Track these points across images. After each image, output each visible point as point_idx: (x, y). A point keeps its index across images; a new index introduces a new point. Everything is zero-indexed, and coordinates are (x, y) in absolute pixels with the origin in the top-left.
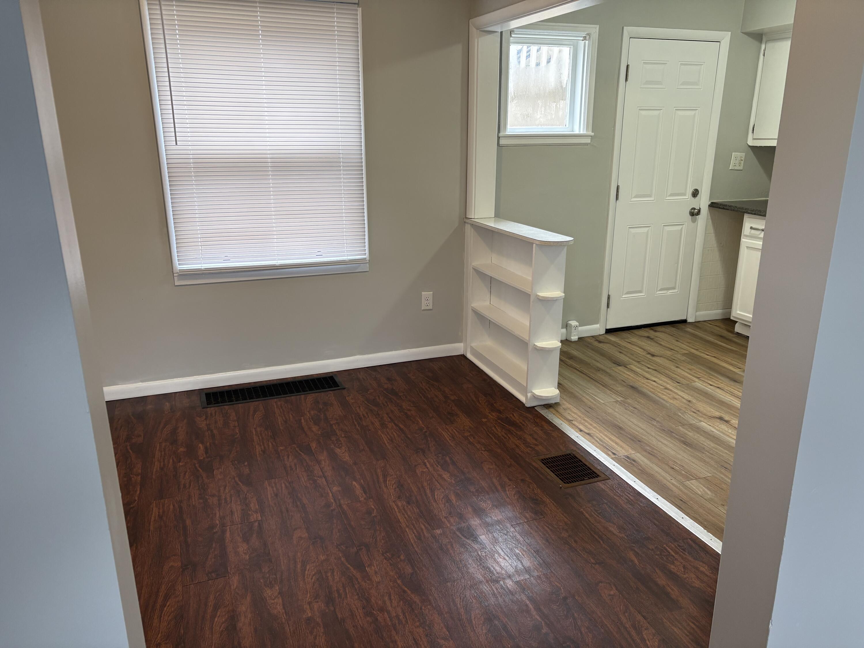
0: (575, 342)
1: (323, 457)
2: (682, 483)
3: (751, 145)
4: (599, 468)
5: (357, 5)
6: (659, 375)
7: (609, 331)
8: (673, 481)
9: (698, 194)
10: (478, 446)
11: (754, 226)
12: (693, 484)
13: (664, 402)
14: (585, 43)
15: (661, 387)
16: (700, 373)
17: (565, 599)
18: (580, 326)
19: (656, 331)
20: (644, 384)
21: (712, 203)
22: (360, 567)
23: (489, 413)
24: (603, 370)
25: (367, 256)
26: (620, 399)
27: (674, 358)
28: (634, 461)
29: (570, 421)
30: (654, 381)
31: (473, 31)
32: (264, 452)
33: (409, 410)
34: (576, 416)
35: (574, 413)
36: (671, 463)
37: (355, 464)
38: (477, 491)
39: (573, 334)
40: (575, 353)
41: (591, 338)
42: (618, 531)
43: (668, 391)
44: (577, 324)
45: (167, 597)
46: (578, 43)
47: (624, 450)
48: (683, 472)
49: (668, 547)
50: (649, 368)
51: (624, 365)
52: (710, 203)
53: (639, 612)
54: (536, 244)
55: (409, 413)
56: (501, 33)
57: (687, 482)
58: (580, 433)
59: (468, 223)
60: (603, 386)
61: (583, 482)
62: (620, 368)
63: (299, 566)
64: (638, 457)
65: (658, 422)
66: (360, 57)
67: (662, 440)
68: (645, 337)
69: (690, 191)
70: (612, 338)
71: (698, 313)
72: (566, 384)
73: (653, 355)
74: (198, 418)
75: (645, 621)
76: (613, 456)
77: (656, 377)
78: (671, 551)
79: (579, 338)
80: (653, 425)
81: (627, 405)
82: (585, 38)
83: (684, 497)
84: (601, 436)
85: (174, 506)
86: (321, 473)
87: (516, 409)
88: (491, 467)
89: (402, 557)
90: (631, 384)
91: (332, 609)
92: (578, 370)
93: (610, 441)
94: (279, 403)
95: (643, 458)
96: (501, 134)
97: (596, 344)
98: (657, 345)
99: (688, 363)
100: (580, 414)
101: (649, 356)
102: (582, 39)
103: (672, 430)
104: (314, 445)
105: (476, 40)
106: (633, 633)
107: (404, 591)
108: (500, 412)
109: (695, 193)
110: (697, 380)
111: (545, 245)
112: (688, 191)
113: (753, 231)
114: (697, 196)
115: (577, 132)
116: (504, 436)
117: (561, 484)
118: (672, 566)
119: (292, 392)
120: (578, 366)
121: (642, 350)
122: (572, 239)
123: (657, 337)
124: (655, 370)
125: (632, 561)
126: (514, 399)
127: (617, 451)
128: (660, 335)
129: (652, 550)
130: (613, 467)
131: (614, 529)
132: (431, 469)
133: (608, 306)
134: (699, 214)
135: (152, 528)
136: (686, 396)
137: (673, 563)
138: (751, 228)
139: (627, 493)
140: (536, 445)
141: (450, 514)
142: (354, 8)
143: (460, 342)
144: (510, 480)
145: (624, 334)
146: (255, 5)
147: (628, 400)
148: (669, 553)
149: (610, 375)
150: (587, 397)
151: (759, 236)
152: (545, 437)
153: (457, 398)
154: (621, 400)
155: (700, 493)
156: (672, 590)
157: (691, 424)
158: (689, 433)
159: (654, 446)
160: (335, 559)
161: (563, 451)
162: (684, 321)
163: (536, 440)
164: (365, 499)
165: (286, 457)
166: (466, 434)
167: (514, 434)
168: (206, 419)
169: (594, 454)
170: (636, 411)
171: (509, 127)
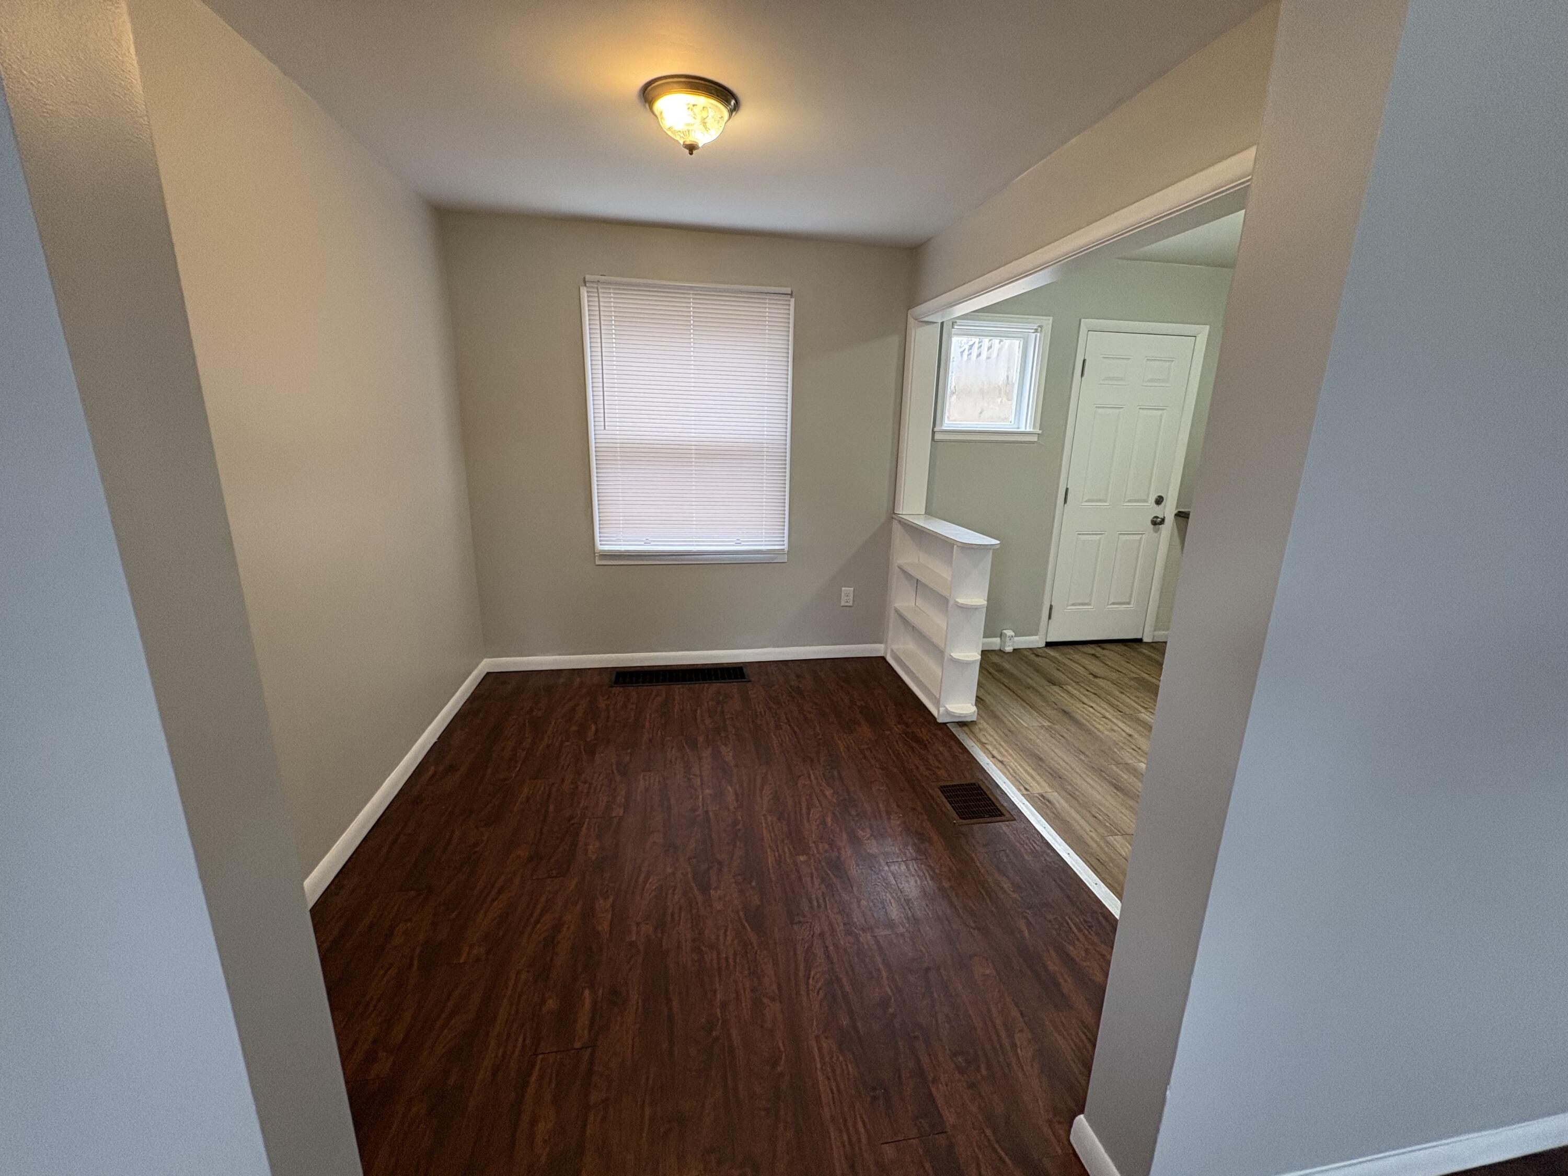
0: (1008, 653)
1: (707, 754)
2: (1103, 837)
4: (1005, 804)
5: (789, 296)
6: (1098, 700)
7: (1049, 645)
8: (1093, 834)
9: (1162, 501)
10: (873, 762)
12: (1118, 841)
13: (1098, 733)
14: (1036, 336)
15: (1098, 714)
16: (1149, 702)
17: (928, 969)
18: (1015, 636)
19: (1104, 649)
20: (1078, 709)
21: (1179, 512)
22: (705, 889)
23: (895, 725)
24: (1034, 688)
25: (786, 547)
26: (1046, 724)
27: (1119, 682)
28: (1049, 801)
29: (983, 744)
30: (1092, 707)
31: (911, 321)
32: (650, 741)
33: (810, 712)
34: (991, 739)
35: (990, 734)
36: (1094, 810)
37: (737, 766)
38: (858, 815)
39: (1007, 644)
40: (1006, 665)
41: (1028, 650)
42: (1012, 890)
43: (1107, 721)
44: (1013, 634)
45: (500, 891)
46: (1028, 335)
47: (1040, 786)
48: (1108, 824)
49: (1072, 921)
50: (1088, 691)
51: (1060, 685)
52: (1176, 512)
53: (1017, 1005)
54: (958, 546)
55: (808, 716)
56: (942, 323)
57: (1111, 837)
58: (992, 759)
59: (895, 519)
60: (1031, 707)
61: (981, 820)
62: (1053, 687)
63: (643, 876)
64: (1053, 796)
65: (1087, 756)
66: (791, 347)
67: (1089, 780)
68: (1089, 654)
69: (1153, 498)
70: (1051, 652)
71: (1156, 633)
72: (988, 699)
73: (1095, 677)
74: (601, 697)
75: (1021, 1019)
76: (1026, 793)
77: (1094, 702)
78: (1072, 926)
79: (1014, 650)
80: (1080, 759)
81: (1053, 732)
82: (1036, 331)
83: (1104, 858)
84: (1016, 767)
85: (545, 788)
86: (698, 773)
87: (926, 723)
88: (881, 788)
89: (754, 884)
90: (1063, 708)
91: (660, 935)
92: (1006, 686)
93: (1026, 775)
94: (681, 690)
95: (1062, 801)
96: (936, 429)
97: (1033, 657)
98: (1102, 664)
99: (1137, 689)
100: (997, 738)
101: (1091, 677)
102: (1033, 331)
103: (1102, 769)
104: (701, 739)
105: (913, 331)
106: (1003, 1034)
107: (744, 927)
108: (907, 725)
109: (1159, 501)
110: (1143, 710)
111: (967, 548)
112: (1150, 498)
114: (1160, 504)
115: (1023, 429)
116: (904, 753)
117: (957, 820)
118: (1071, 948)
119: (697, 680)
120: (1006, 681)
121: (1084, 670)
122: (998, 542)
123: (1104, 656)
124: (1095, 694)
125: (1021, 932)
126: (927, 712)
127: (1031, 786)
128: (1107, 653)
129: (1050, 921)
130: (1022, 806)
131: (1007, 886)
132: (814, 782)
133: (1050, 617)
134: (1163, 524)
135: (516, 809)
136: (1128, 730)
137: (1073, 944)
139: (1033, 841)
140: (938, 768)
141: (821, 839)
142: (786, 299)
143: (881, 643)
144: (898, 806)
145: (1066, 649)
146: (688, 296)
147: (1056, 726)
148: (1071, 928)
149: (1041, 695)
150: (1011, 719)
152: (951, 760)
153: (864, 704)
154: (1048, 726)
155: (1124, 854)
156: (1066, 981)
157: (1127, 764)
158: (1123, 775)
159: (1076, 785)
160: (682, 874)
161: (968, 780)
162: (1139, 641)
163: (940, 762)
164: (734, 808)
165: (669, 750)
166: (863, 747)
167: (917, 752)
168: (608, 698)
169: (1003, 787)
170: (1063, 740)
171: (946, 421)
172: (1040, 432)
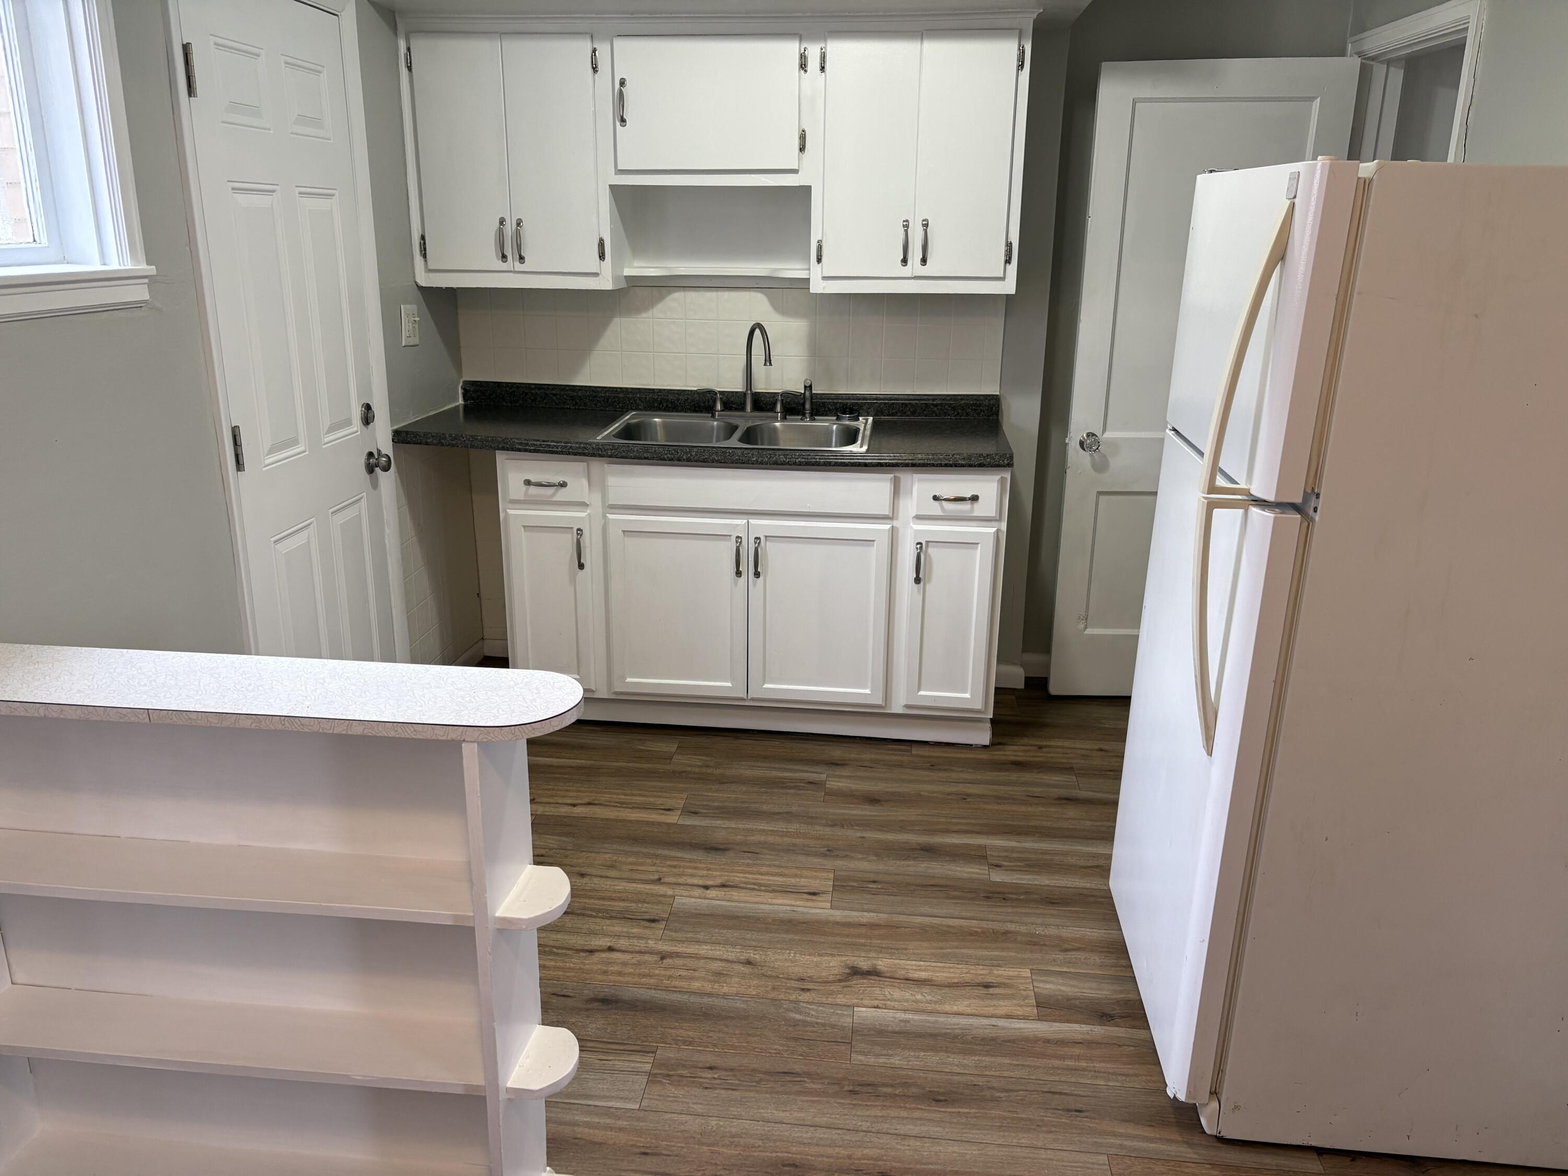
3: (424, 285)
9: (371, 415)
11: (533, 479)
16: (639, 863)
21: (396, 431)
43: (678, 961)
52: (392, 433)
69: (356, 413)
109: (368, 415)
110: (666, 890)
112: (354, 412)
113: (533, 490)
114: (370, 421)
115: (93, 265)
136: (724, 953)
138: (528, 483)
151: (555, 499)
172: (152, 270)
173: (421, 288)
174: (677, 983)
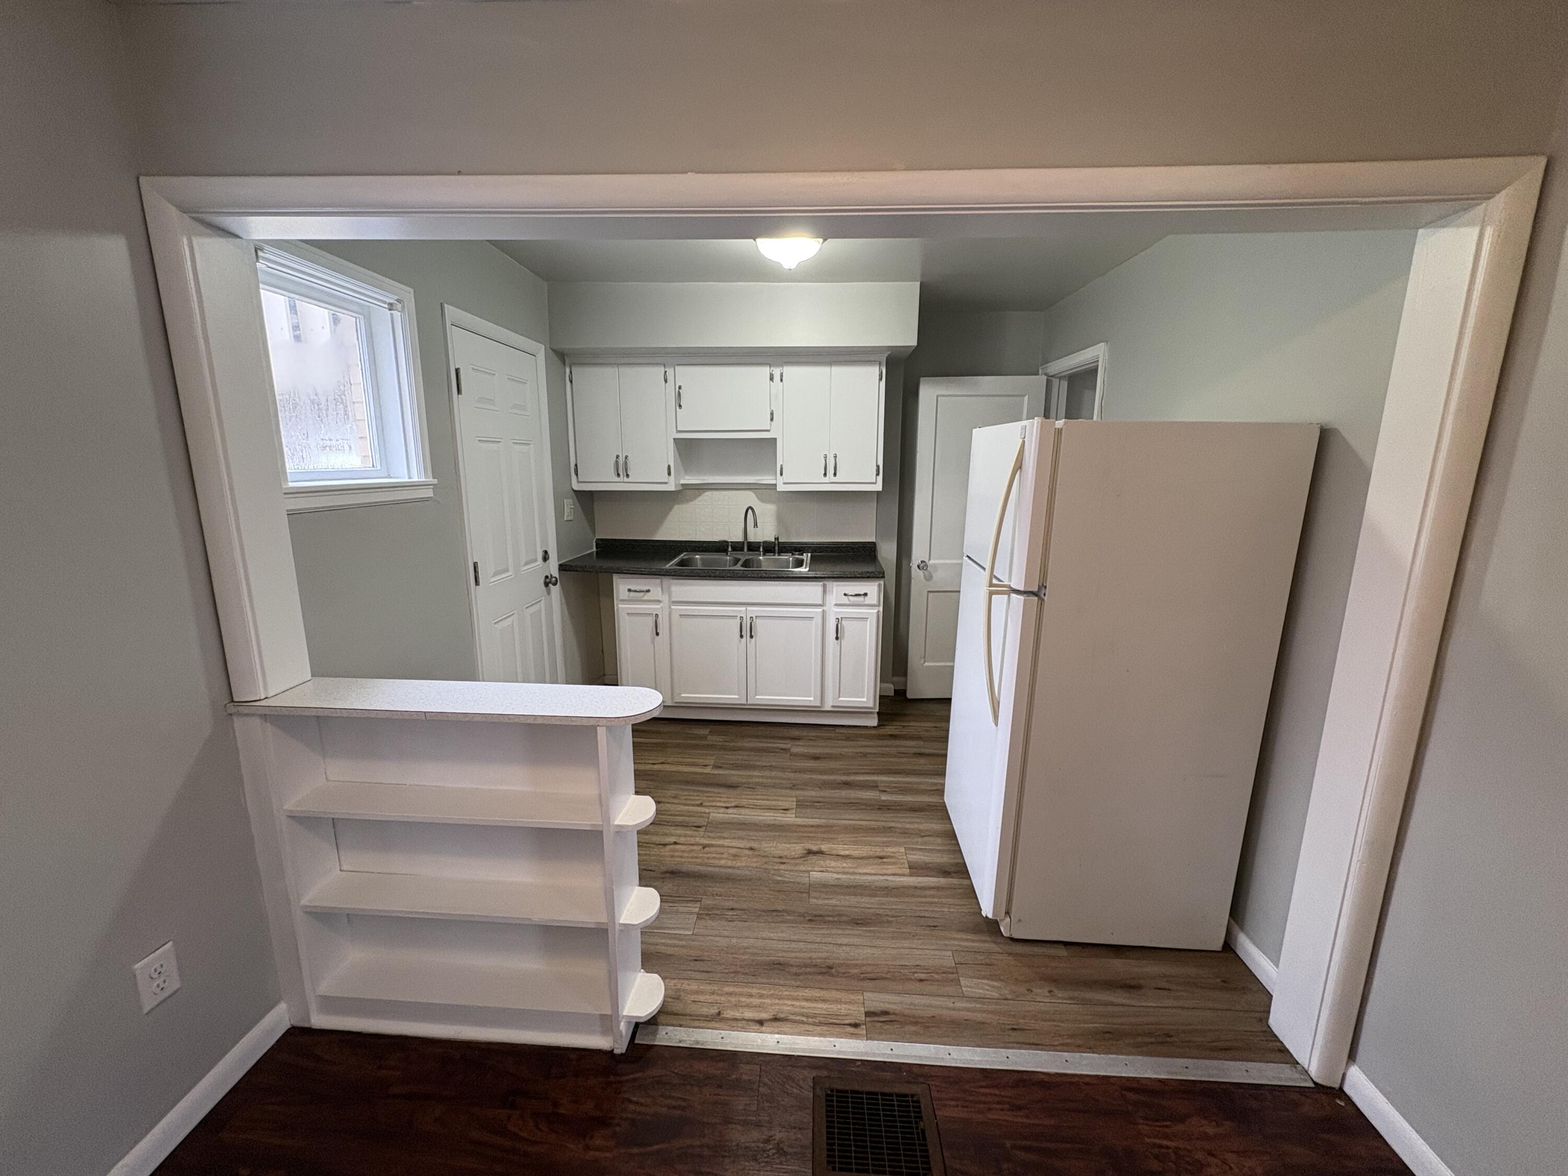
2: (967, 997)
3: (576, 489)
9: (547, 556)
11: (632, 588)
12: (971, 987)
13: (738, 872)
21: (564, 565)
28: (884, 1013)
29: (718, 1020)
43: (711, 849)
47: (848, 1005)
52: (560, 566)
64: (875, 999)
65: (784, 911)
69: (540, 556)
76: (859, 1031)
82: (393, 307)
83: (1006, 1020)
84: (794, 1006)
95: (882, 997)
103: (816, 913)
110: (704, 810)
112: (539, 554)
113: (632, 594)
114: (547, 560)
127: (847, 1015)
130: (889, 1053)
134: (552, 583)
136: (738, 843)
138: (630, 590)
151: (644, 599)
157: (810, 886)
159: (851, 960)
170: (744, 914)
172: (435, 481)
173: (575, 491)
174: (711, 861)
